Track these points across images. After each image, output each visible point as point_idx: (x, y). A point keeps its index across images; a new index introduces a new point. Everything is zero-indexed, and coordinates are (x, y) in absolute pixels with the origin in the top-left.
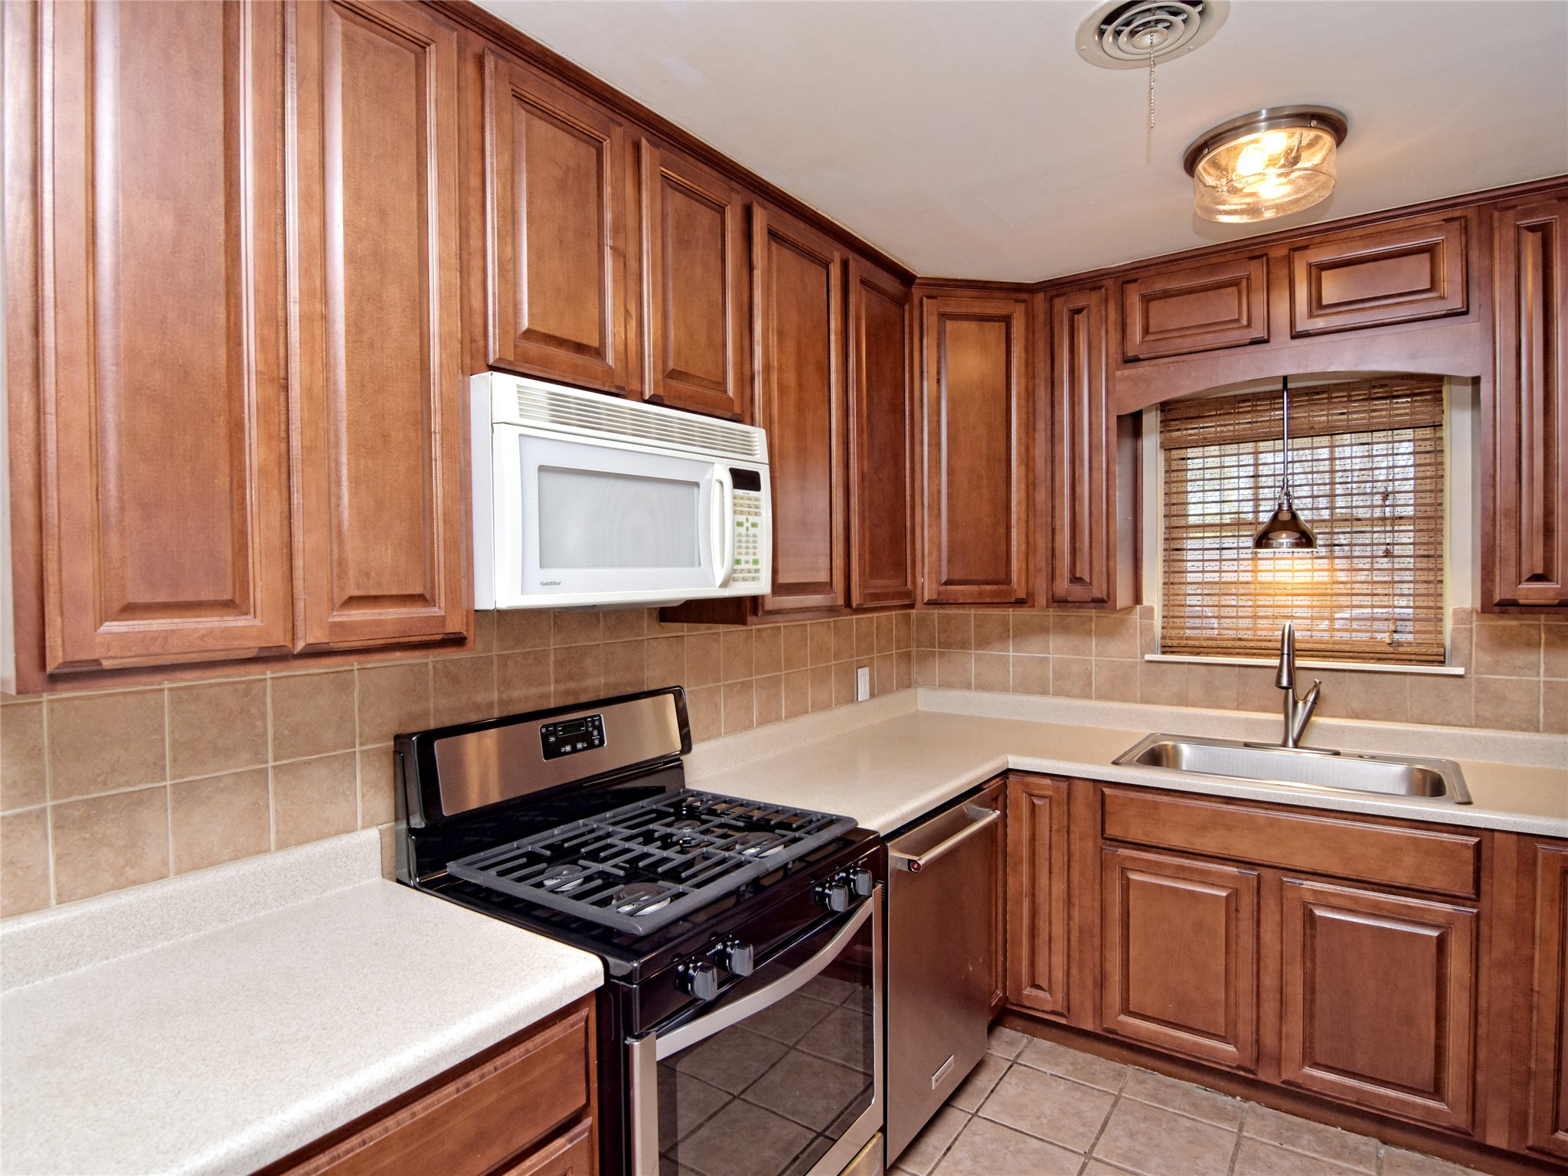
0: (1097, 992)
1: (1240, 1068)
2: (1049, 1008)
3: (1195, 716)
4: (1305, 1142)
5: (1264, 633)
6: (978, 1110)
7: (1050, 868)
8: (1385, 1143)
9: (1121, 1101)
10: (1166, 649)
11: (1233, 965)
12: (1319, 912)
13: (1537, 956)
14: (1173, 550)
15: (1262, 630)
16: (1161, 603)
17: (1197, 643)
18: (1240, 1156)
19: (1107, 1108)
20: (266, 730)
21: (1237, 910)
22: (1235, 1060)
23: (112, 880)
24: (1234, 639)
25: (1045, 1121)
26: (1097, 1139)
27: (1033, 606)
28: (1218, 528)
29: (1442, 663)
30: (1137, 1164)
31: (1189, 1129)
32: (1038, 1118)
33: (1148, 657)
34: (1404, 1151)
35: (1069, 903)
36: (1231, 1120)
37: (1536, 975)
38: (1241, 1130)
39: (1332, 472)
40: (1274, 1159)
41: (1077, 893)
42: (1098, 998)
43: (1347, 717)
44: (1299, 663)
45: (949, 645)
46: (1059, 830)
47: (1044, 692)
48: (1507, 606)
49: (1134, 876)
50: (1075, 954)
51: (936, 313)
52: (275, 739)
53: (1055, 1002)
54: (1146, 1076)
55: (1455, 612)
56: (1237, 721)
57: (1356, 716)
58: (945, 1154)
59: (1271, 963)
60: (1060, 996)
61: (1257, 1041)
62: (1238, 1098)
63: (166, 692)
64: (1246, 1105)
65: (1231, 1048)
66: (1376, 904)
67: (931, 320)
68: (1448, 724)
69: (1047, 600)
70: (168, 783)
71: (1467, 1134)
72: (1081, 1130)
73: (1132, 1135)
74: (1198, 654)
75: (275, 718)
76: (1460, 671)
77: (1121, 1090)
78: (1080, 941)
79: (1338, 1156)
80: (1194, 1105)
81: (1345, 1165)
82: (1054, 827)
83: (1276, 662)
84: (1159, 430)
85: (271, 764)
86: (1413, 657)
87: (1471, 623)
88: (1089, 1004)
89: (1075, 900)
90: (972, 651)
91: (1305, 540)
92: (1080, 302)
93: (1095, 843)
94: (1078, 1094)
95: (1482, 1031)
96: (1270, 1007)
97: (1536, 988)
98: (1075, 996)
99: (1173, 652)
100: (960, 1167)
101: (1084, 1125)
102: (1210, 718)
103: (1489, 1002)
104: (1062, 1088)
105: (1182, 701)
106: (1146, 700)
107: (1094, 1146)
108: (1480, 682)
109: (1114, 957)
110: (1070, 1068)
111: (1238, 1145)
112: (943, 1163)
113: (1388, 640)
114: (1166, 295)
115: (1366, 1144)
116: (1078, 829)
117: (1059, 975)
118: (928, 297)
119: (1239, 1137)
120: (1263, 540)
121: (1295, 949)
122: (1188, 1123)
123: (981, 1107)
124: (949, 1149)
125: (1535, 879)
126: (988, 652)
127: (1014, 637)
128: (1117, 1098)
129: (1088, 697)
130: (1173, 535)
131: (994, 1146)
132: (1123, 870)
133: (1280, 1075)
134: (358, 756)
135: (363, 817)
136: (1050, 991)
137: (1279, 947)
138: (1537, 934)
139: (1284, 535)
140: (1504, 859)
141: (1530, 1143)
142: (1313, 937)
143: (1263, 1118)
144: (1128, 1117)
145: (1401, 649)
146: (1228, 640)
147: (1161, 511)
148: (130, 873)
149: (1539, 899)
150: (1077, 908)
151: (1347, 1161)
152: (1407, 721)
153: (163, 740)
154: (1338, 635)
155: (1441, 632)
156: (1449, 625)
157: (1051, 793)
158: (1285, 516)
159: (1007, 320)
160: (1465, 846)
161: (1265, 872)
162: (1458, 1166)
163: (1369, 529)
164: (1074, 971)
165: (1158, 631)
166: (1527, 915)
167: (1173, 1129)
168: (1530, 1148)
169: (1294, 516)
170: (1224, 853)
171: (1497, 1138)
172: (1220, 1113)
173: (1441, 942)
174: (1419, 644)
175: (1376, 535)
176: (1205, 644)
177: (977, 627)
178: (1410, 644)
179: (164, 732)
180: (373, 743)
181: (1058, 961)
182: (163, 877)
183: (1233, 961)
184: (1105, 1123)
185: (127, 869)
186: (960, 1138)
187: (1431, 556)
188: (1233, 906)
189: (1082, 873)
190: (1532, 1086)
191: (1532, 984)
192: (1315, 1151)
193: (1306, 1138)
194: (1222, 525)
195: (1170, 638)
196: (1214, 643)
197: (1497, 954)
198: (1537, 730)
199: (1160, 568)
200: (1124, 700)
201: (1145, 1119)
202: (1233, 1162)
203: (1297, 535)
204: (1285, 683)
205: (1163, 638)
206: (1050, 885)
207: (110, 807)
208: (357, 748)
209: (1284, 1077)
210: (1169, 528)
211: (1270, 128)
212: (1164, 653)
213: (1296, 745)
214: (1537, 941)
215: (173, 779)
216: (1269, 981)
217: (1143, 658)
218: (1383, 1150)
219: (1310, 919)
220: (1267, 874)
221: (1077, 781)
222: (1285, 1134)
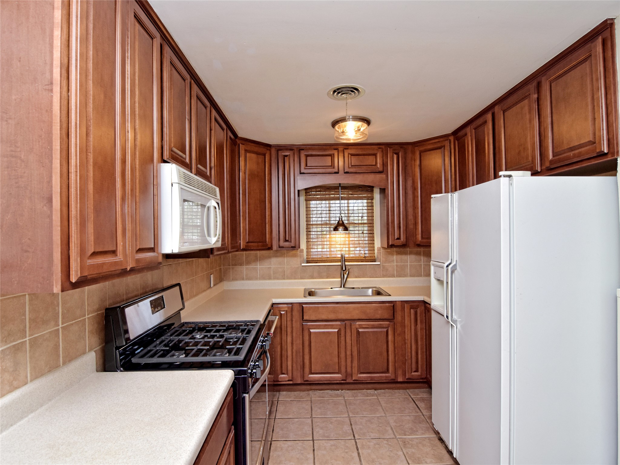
0: (302, 370)
1: (343, 380)
2: (287, 379)
3: (316, 282)
4: (359, 396)
5: (334, 256)
6: (275, 417)
7: (287, 333)
8: (375, 390)
9: (312, 401)
10: (308, 262)
11: (340, 351)
12: (360, 330)
13: (406, 330)
14: (308, 231)
15: (333, 255)
16: (306, 248)
17: (316, 259)
18: (347, 404)
19: (310, 404)
20: (59, 311)
21: (340, 334)
22: (341, 378)
23: (8, 388)
24: (326, 258)
25: (296, 413)
26: (312, 412)
27: (272, 250)
28: (321, 225)
29: (375, 261)
30: (325, 415)
31: (332, 402)
32: (293, 413)
33: (303, 265)
34: (380, 390)
35: (292, 344)
36: (341, 396)
37: (406, 335)
38: (344, 398)
39: (348, 210)
40: (355, 402)
41: (295, 340)
42: (302, 372)
43: (354, 278)
44: (346, 263)
45: (235, 265)
46: (289, 321)
47: (270, 279)
48: (392, 246)
49: (312, 331)
50: (294, 360)
51: (244, 149)
52: (62, 314)
53: (289, 377)
54: (315, 393)
55: (378, 248)
56: (327, 282)
57: (356, 277)
58: (273, 432)
59: (349, 348)
60: (290, 374)
61: (346, 371)
62: (340, 390)
63: (27, 296)
64: (343, 391)
65: (339, 375)
66: (373, 325)
67: (242, 152)
68: (377, 277)
69: (277, 247)
70: (27, 339)
71: (394, 380)
72: (306, 412)
73: (320, 408)
74: (317, 263)
75: (62, 305)
76: (379, 263)
77: (311, 398)
78: (296, 355)
79: (368, 396)
80: (331, 395)
81: (370, 398)
82: (288, 320)
83: (340, 264)
84: (304, 195)
85: (60, 326)
86: (369, 260)
87: (381, 251)
88: (299, 374)
89: (294, 342)
90: (245, 267)
91: (346, 229)
92: (287, 153)
93: (300, 322)
94: (300, 403)
95: (396, 352)
96: (349, 360)
97: (406, 338)
98: (295, 373)
99: (310, 263)
100: (279, 434)
101: (306, 410)
102: (320, 282)
103: (397, 345)
104: (295, 403)
105: (312, 277)
106: (302, 278)
107: (312, 415)
108: (383, 266)
109: (307, 357)
110: (294, 397)
111: (345, 402)
112: (274, 434)
113: (363, 256)
114: (312, 155)
115: (372, 392)
116: (295, 319)
117: (290, 368)
118: (242, 144)
119: (345, 400)
120: (336, 229)
121: (354, 343)
122: (331, 401)
123: (275, 416)
124: (273, 430)
125: (405, 312)
126: (251, 266)
127: (260, 260)
128: (311, 401)
129: (284, 279)
130: (309, 227)
131: (285, 425)
132: (309, 329)
133: (352, 379)
134: (87, 320)
135: (88, 347)
136: (287, 374)
137: (351, 342)
138: (406, 325)
139: (341, 228)
140: (398, 307)
141: (407, 378)
142: (359, 337)
143: (348, 393)
144: (316, 404)
145: (367, 258)
146: (325, 258)
147: (305, 219)
148: (15, 383)
149: (406, 316)
150: (295, 344)
151: (370, 397)
152: (368, 278)
153: (26, 319)
154: (351, 255)
155: (374, 253)
156: (376, 251)
157: (287, 309)
158: (341, 222)
159: (264, 155)
160: (391, 306)
161: (346, 322)
162: (391, 390)
163: (358, 226)
164: (294, 365)
165: (305, 256)
166: (404, 321)
167: (329, 403)
168: (407, 379)
169: (343, 222)
170: (336, 318)
171: (400, 379)
172: (338, 396)
173: (387, 332)
174: (370, 257)
175: (360, 228)
176: (319, 259)
177: (246, 258)
178: (368, 257)
179: (26, 315)
180: (92, 314)
181: (289, 363)
182: (26, 383)
183: (340, 349)
184: (312, 408)
185: (14, 382)
186: (275, 426)
187: (371, 233)
188: (339, 333)
189: (296, 333)
190: (406, 363)
191: (405, 338)
192: (362, 397)
193: (359, 394)
194: (322, 224)
195: (309, 258)
196: (321, 259)
197: (398, 332)
198: (394, 277)
199: (305, 237)
200: (295, 279)
201: (321, 403)
202: (346, 406)
203: (344, 227)
204: (344, 269)
205: (307, 258)
206: (287, 339)
207: (8, 353)
208: (87, 317)
209: (353, 379)
210: (307, 225)
211: (352, 121)
212: (307, 263)
213: (344, 287)
214: (406, 327)
215: (29, 337)
216: (349, 353)
217: (301, 264)
218: (376, 392)
219: (358, 332)
220: (347, 322)
221: (294, 304)
222: (355, 395)
